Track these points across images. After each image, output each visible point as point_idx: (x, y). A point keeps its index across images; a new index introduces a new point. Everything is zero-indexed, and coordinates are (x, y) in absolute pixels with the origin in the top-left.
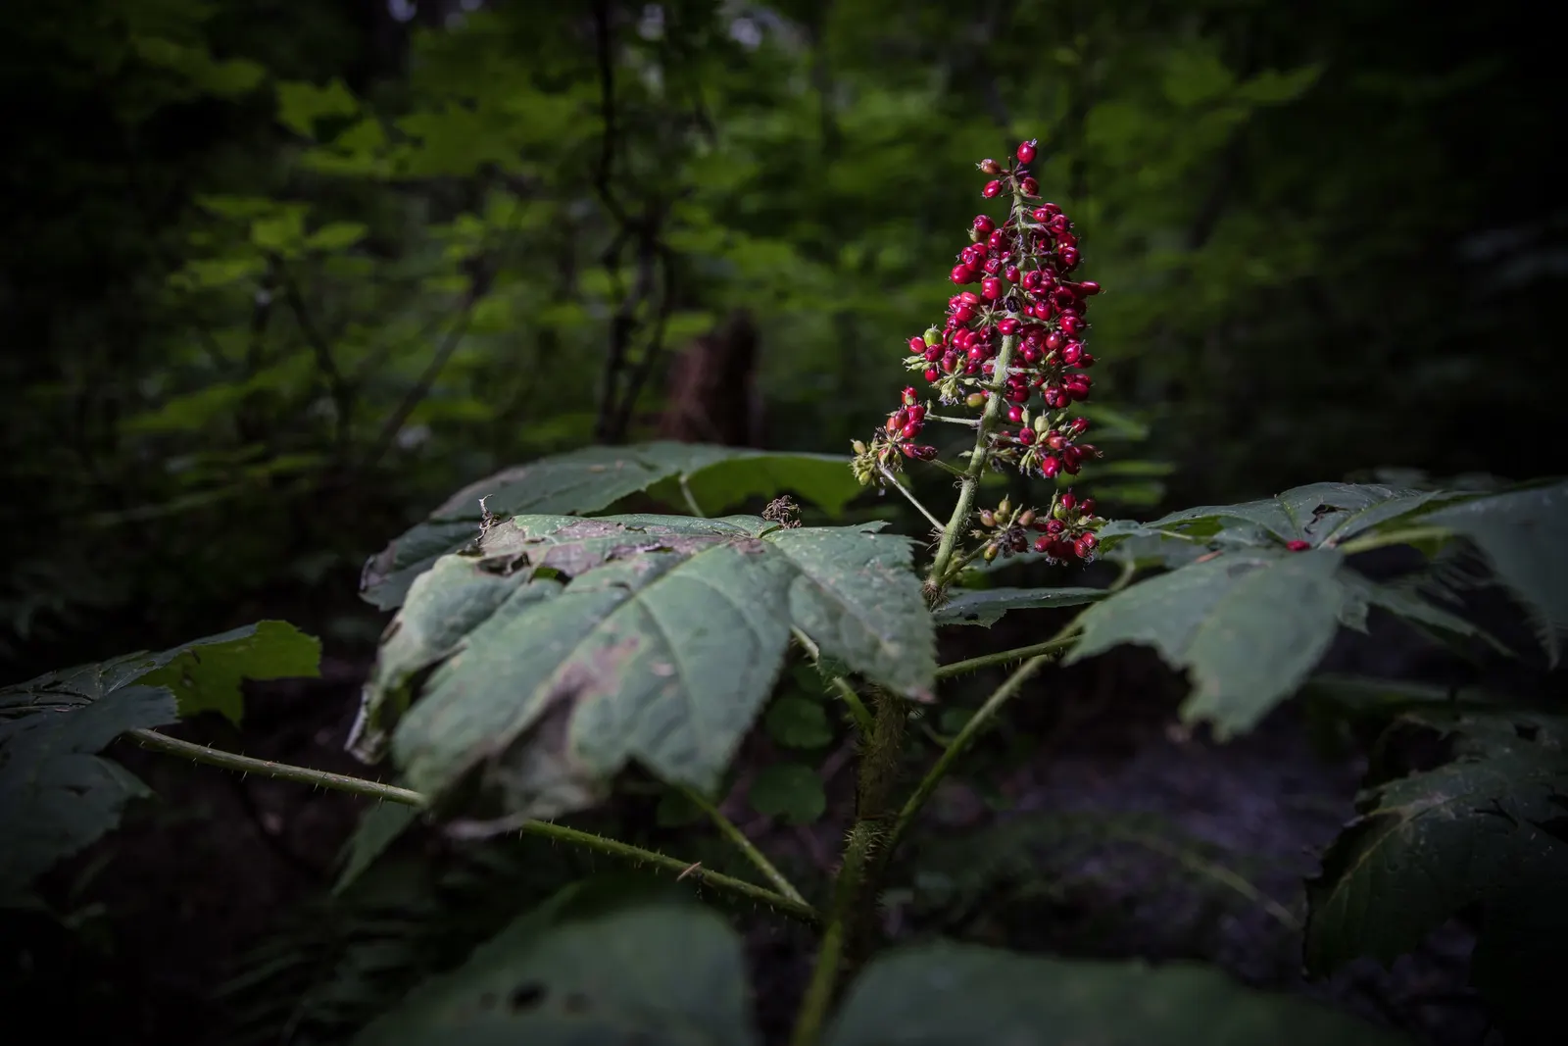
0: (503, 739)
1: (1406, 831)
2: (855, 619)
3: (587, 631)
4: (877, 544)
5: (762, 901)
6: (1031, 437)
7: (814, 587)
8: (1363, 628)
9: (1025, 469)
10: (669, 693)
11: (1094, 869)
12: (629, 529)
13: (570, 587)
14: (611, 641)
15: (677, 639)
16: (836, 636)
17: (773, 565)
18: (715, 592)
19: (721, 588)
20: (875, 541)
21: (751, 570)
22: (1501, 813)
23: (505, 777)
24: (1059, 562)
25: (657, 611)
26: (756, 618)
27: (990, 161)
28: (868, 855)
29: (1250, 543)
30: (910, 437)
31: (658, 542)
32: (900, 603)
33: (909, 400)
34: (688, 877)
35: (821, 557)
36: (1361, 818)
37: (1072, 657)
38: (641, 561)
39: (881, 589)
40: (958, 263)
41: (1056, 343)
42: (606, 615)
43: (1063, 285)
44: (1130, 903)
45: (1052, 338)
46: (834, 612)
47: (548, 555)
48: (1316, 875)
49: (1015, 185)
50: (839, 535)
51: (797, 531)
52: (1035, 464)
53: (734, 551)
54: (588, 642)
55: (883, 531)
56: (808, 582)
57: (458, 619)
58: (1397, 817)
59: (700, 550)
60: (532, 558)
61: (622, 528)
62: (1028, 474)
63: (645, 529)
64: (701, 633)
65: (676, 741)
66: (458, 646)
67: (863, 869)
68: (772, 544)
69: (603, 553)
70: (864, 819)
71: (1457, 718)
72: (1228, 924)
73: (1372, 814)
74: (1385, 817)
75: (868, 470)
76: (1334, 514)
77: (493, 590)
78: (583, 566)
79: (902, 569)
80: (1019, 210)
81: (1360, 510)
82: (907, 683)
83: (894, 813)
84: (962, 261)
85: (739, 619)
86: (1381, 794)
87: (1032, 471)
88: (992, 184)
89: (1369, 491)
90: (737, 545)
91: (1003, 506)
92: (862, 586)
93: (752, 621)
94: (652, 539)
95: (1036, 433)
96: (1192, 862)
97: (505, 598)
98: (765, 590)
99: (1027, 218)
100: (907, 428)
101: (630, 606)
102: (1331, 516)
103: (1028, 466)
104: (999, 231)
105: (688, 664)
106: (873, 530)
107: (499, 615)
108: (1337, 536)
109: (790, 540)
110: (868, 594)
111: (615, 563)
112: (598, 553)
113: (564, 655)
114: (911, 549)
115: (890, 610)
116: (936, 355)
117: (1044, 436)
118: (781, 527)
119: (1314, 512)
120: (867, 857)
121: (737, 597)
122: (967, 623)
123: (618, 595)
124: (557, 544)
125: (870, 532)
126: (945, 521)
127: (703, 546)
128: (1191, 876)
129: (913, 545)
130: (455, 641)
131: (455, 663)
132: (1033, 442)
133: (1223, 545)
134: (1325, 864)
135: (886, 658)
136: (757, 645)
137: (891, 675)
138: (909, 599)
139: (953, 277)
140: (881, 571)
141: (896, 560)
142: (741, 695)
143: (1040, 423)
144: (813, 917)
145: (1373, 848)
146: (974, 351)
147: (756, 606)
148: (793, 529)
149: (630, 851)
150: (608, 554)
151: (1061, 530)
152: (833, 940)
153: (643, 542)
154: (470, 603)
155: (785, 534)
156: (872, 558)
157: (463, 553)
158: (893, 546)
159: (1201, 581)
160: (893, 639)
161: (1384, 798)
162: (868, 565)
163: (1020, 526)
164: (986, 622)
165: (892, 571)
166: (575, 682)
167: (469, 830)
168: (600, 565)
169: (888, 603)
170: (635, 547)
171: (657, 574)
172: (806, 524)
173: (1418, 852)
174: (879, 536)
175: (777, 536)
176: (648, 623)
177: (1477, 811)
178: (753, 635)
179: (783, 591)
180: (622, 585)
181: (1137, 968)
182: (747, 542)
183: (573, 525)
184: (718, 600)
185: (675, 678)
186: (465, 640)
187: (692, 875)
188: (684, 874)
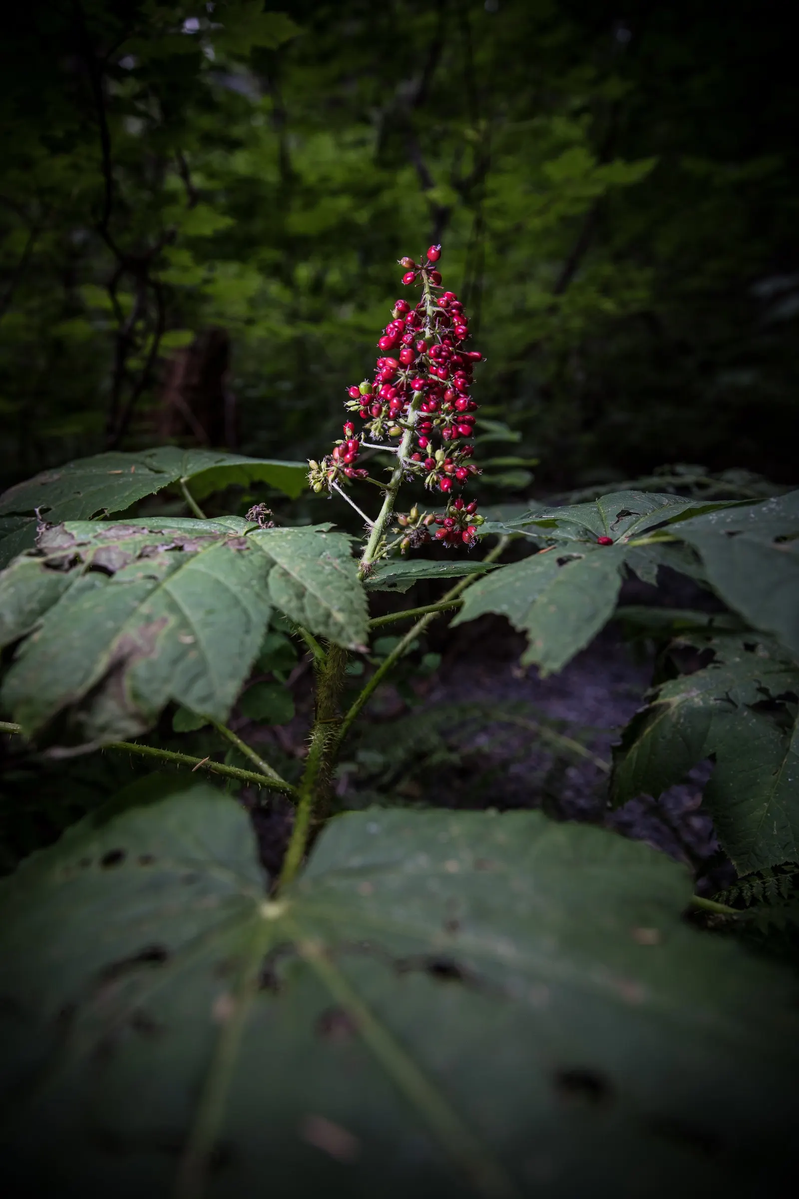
0: (80, 692)
1: (673, 713)
2: (314, 597)
3: (132, 612)
4: (327, 542)
5: (253, 782)
6: (434, 463)
7: (285, 574)
8: (654, 582)
9: (428, 486)
10: (193, 655)
11: (483, 742)
12: (151, 532)
13: (115, 578)
14: (149, 619)
15: (194, 617)
16: (302, 609)
17: (256, 559)
18: (218, 582)
19: (222, 578)
20: (326, 539)
21: (241, 564)
22: (729, 700)
23: (82, 716)
24: (452, 546)
25: (178, 597)
26: (247, 599)
27: (407, 259)
28: (325, 748)
29: (574, 538)
30: (350, 463)
31: (173, 542)
32: (343, 584)
33: (349, 433)
34: (200, 767)
35: (289, 551)
36: (647, 706)
37: (456, 622)
38: (163, 559)
39: (331, 574)
40: (385, 335)
41: (451, 397)
42: (143, 600)
43: (457, 354)
44: (505, 765)
45: (449, 392)
46: (301, 593)
47: (95, 555)
48: (619, 744)
49: (425, 277)
50: (300, 535)
51: (271, 531)
52: (436, 483)
53: (228, 550)
54: (132, 621)
55: (332, 530)
56: (281, 571)
57: (34, 605)
58: (668, 705)
59: (204, 548)
60: (83, 557)
61: (146, 531)
62: (431, 489)
63: (163, 532)
64: (210, 612)
65: (199, 689)
66: (37, 624)
67: (322, 758)
68: (254, 542)
69: (135, 552)
70: (321, 723)
71: (709, 639)
72: (572, 772)
73: (654, 703)
74: (661, 705)
75: (320, 481)
76: (630, 517)
77: (58, 582)
78: (121, 562)
79: (345, 559)
80: (428, 297)
81: (647, 514)
82: (350, 640)
83: (342, 717)
84: (386, 334)
85: (236, 601)
86: (661, 690)
87: (434, 486)
88: (409, 274)
89: (653, 500)
90: (230, 543)
91: (413, 512)
92: (318, 572)
93: (245, 603)
94: (169, 540)
95: (436, 461)
96: (549, 734)
97: (67, 588)
98: (251, 579)
99: (433, 303)
100: (348, 456)
101: (159, 592)
102: (627, 519)
103: (430, 484)
104: (413, 313)
105: (203, 635)
106: (324, 529)
107: (63, 601)
108: (629, 533)
109: (267, 538)
110: (322, 578)
111: (145, 561)
112: (130, 552)
113: (117, 630)
114: (351, 545)
115: (338, 588)
116: (368, 402)
117: (441, 463)
118: (258, 527)
119: (617, 516)
120: (324, 750)
121: (232, 583)
122: (389, 590)
123: (150, 585)
124: (101, 545)
125: (322, 531)
126: (374, 519)
127: (206, 545)
128: (546, 744)
129: (352, 542)
130: (34, 621)
131: (36, 637)
132: (434, 468)
133: (556, 541)
134: (623, 736)
135: (336, 624)
136: (249, 621)
137: (340, 634)
138: (349, 581)
139: (380, 345)
140: (330, 561)
141: (341, 553)
142: (241, 655)
143: (439, 454)
144: (288, 789)
145: (653, 725)
146: (395, 401)
147: (247, 591)
148: (268, 529)
149: (158, 753)
150: (138, 553)
151: (453, 525)
152: (305, 807)
153: (163, 543)
154: (42, 593)
155: (264, 534)
156: (324, 551)
157: (30, 555)
158: (338, 542)
159: (540, 569)
160: (341, 610)
161: (662, 693)
162: (322, 557)
163: (424, 525)
164: (402, 589)
165: (338, 561)
166: (126, 650)
167: (59, 753)
168: (134, 562)
169: (336, 584)
170: (156, 547)
171: (176, 568)
172: (277, 524)
173: (679, 726)
174: (328, 534)
175: (258, 535)
176: (173, 607)
177: (716, 699)
178: (245, 611)
179: (264, 578)
180: (152, 577)
181: (492, 813)
182: (236, 541)
183: (110, 529)
184: (219, 587)
185: (195, 645)
186: (41, 621)
187: (203, 766)
188: (198, 766)
